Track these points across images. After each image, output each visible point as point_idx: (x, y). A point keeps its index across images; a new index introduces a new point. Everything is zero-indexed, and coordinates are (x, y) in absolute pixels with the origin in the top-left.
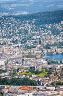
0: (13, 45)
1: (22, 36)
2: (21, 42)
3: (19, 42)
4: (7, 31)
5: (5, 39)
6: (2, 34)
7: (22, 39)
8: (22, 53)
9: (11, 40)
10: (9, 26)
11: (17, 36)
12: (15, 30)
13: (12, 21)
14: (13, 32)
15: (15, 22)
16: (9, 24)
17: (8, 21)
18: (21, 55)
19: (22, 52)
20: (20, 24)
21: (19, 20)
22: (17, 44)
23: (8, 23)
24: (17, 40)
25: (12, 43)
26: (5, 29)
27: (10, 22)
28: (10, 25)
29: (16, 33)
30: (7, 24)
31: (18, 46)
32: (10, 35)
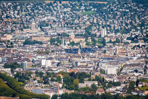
0: (131, 44)
1: (144, 31)
2: (144, 39)
3: (140, 39)
4: (122, 22)
5: (119, 34)
6: (114, 27)
7: (145, 35)
8: (145, 57)
9: (128, 35)
10: (125, 14)
11: (137, 30)
12: (135, 21)
13: (131, 7)
14: (131, 23)
15: (135, 8)
16: (125, 12)
17: (123, 6)
18: (143, 60)
19: (144, 55)
20: (143, 12)
21: (141, 5)
22: (137, 42)
23: (124, 10)
24: (136, 37)
25: (130, 41)
26: (119, 18)
27: (127, 9)
28: (127, 12)
29: (136, 25)
30: (123, 12)
31: (138, 46)
32: (127, 28)
